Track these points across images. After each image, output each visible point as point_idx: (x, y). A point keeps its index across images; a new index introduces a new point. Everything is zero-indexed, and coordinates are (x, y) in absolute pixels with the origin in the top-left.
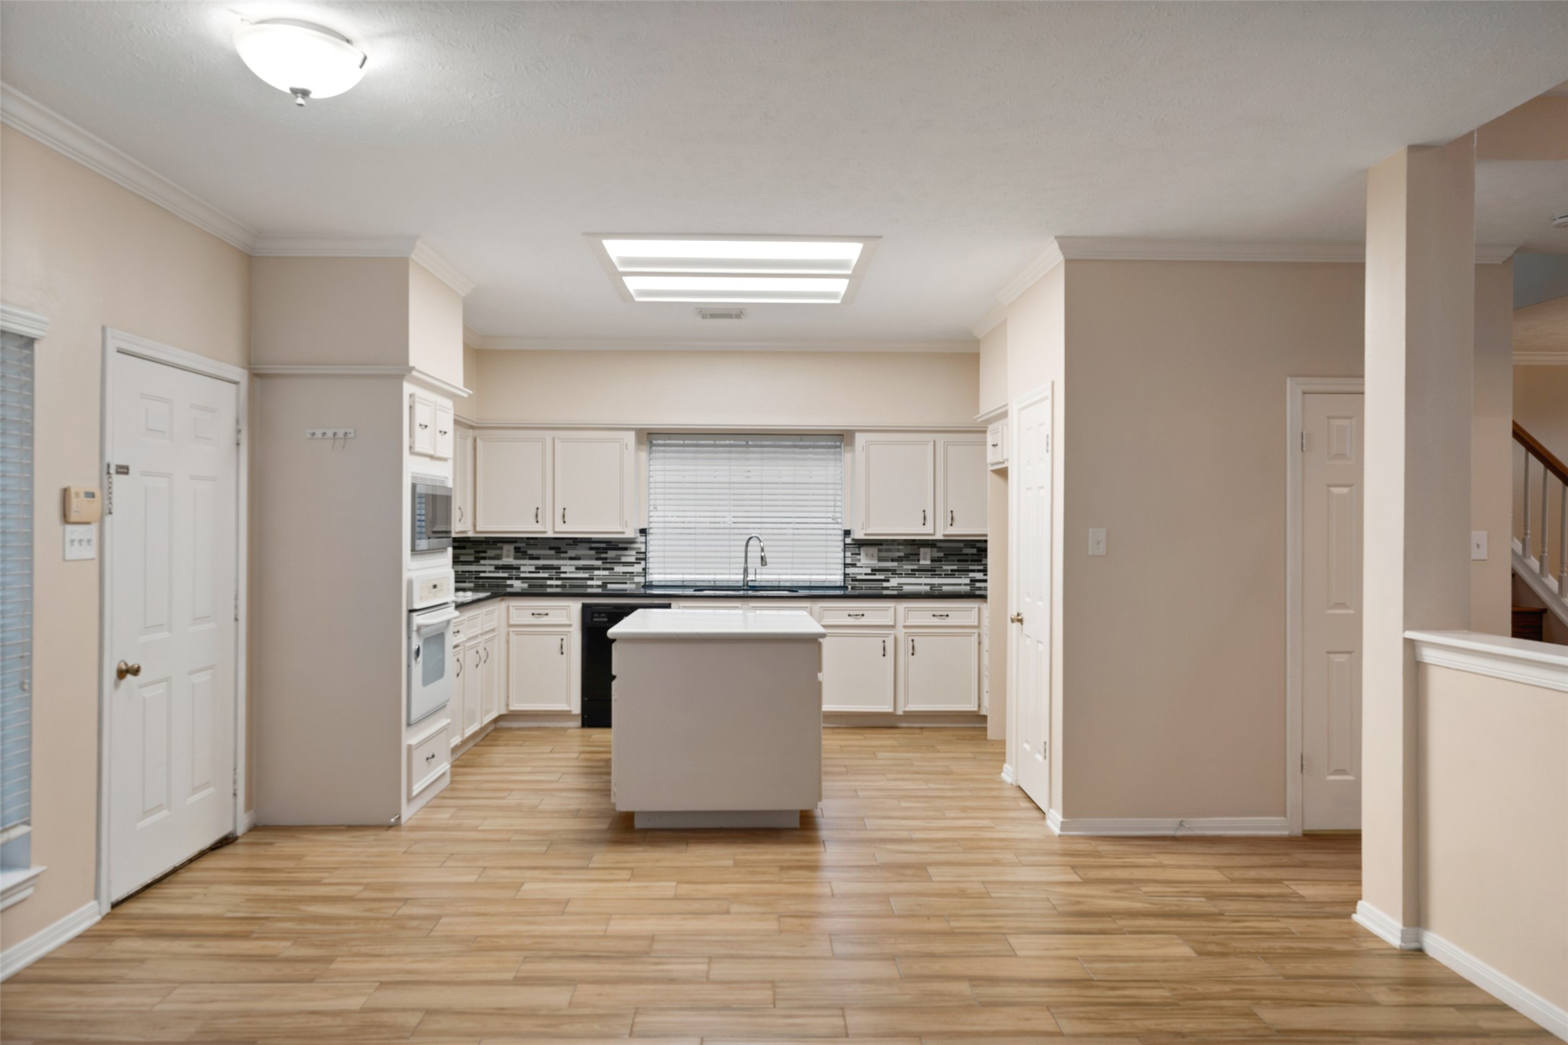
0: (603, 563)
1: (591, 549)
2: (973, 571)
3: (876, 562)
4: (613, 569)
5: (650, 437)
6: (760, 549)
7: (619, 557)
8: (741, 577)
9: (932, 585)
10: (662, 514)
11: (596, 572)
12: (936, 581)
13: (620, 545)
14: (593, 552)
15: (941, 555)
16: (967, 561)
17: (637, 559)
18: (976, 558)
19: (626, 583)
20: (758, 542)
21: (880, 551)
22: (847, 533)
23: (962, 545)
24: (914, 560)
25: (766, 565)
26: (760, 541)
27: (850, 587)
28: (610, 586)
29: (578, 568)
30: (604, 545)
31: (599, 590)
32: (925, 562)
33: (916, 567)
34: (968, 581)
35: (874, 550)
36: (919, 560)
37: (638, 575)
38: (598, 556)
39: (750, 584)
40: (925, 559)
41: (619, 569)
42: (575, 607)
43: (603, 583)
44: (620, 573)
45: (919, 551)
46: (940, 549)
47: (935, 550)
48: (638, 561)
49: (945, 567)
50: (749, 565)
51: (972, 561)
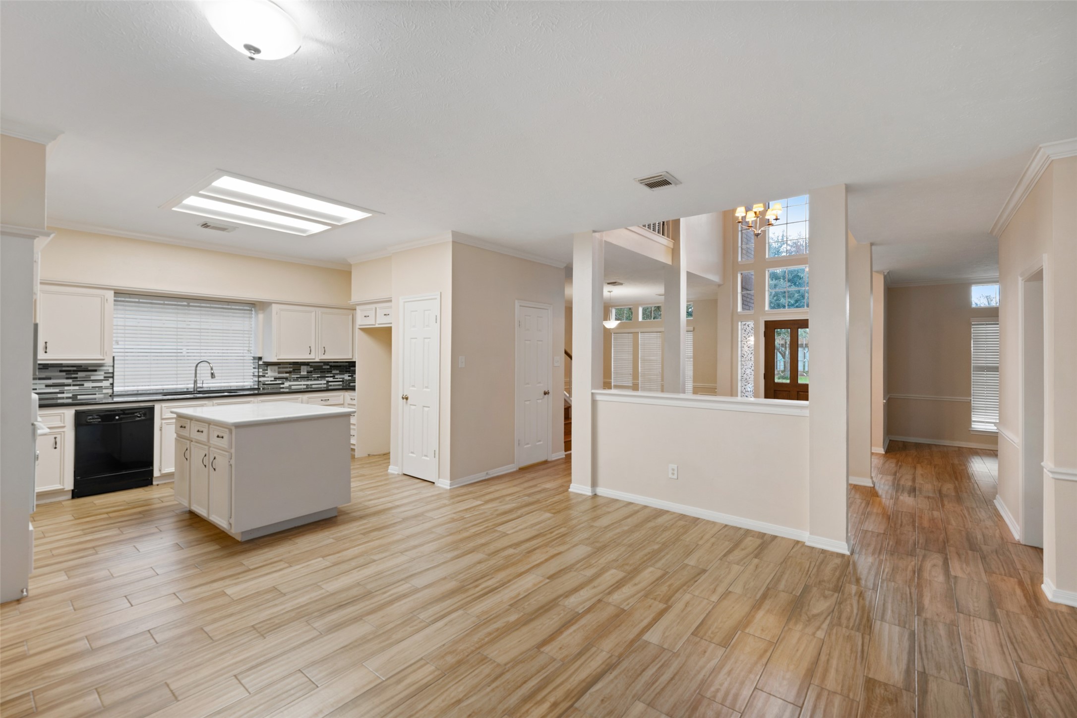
0: (73, 381)
1: (61, 371)
2: (328, 377)
3: (277, 374)
4: (83, 385)
5: (120, 294)
6: (210, 368)
7: (89, 376)
8: (193, 386)
9: (307, 385)
10: (123, 347)
11: (66, 388)
12: (309, 383)
13: (90, 368)
14: (64, 374)
15: (312, 369)
16: (325, 372)
17: (105, 377)
18: (329, 370)
19: (95, 394)
20: (208, 365)
21: (279, 368)
22: (260, 358)
23: (322, 364)
24: (298, 373)
25: (215, 377)
26: (209, 363)
27: (261, 388)
28: (79, 397)
29: (47, 386)
30: (75, 369)
31: (70, 401)
32: (304, 373)
33: (299, 376)
34: (325, 382)
35: (276, 368)
36: (300, 373)
37: (106, 388)
38: (68, 376)
39: (199, 390)
40: (304, 372)
41: (88, 385)
42: (69, 414)
43: (73, 395)
44: (90, 387)
45: (300, 367)
46: (311, 367)
47: (309, 367)
48: (106, 378)
49: (314, 376)
50: (198, 378)
51: (327, 372)
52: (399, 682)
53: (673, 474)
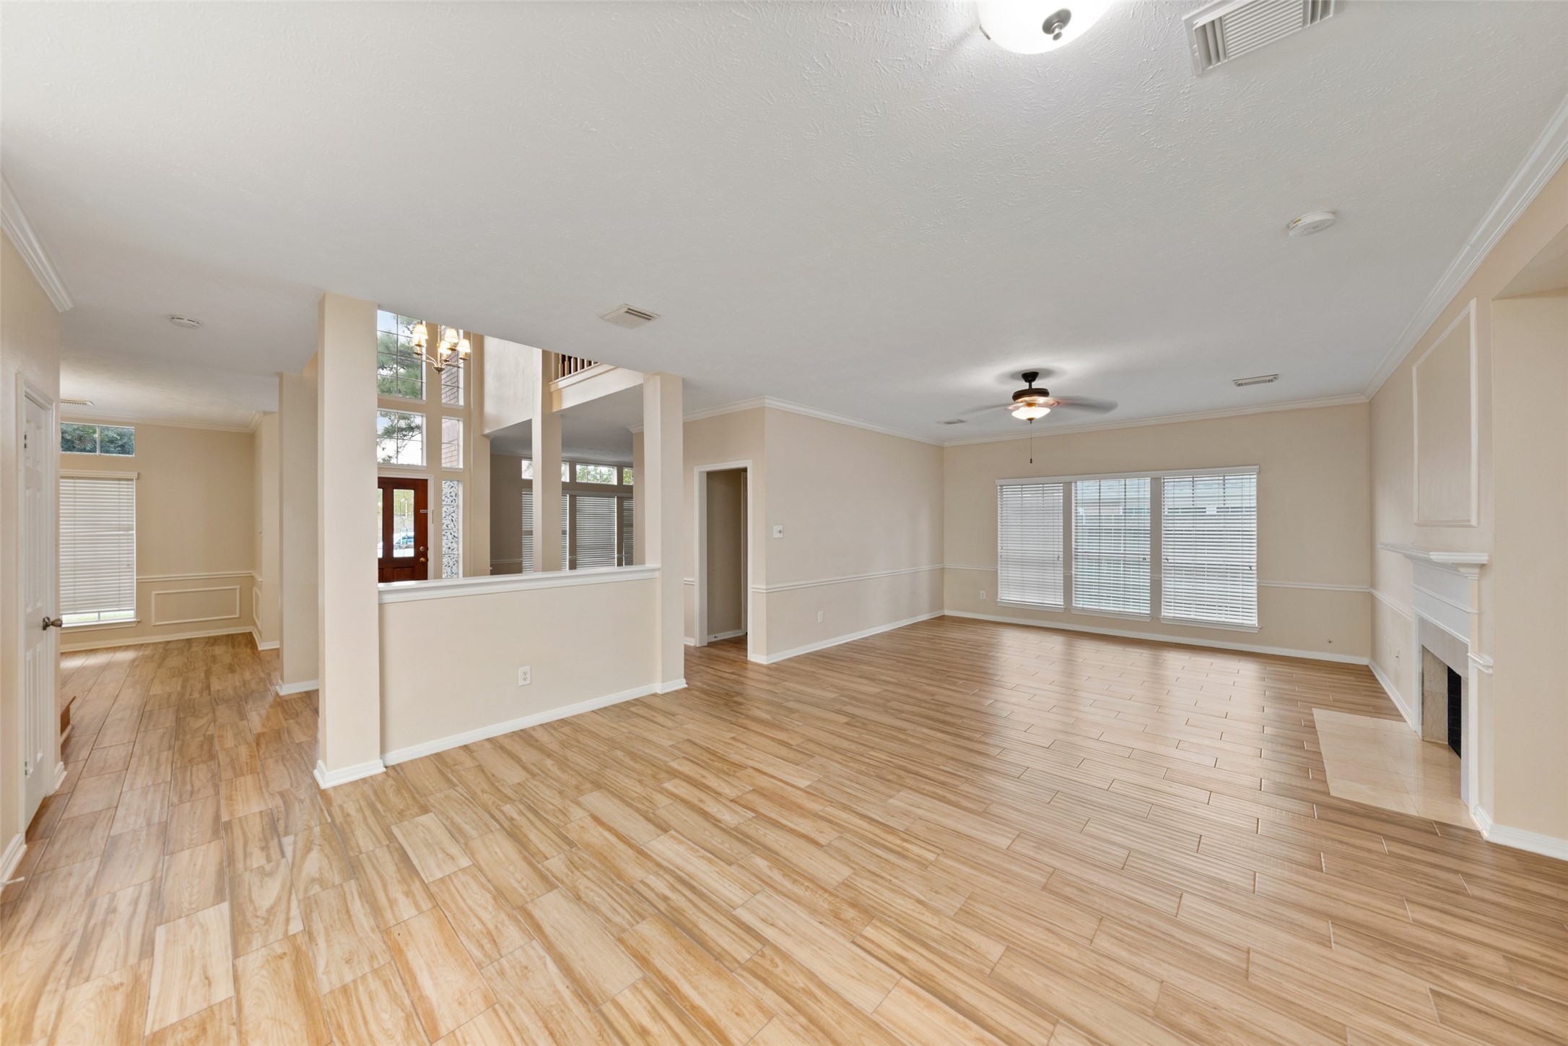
52: (903, 960)
53: (525, 679)
